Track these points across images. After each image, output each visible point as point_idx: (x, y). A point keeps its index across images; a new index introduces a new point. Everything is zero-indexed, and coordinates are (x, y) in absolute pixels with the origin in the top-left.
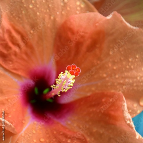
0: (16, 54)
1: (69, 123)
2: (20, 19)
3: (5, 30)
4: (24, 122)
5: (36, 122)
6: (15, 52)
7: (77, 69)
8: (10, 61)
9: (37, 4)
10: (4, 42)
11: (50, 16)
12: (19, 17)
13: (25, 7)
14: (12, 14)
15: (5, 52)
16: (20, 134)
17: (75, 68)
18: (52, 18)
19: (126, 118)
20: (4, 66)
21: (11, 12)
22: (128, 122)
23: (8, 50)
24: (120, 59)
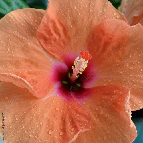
0: (55, 40)
1: (84, 103)
2: (65, 16)
3: (50, 20)
4: (47, 92)
5: (58, 96)
6: (55, 38)
7: (89, 55)
8: (50, 44)
9: (81, 7)
10: (48, 29)
11: (89, 18)
12: (65, 14)
13: (71, 8)
14: (60, 11)
15: (47, 36)
16: (42, 100)
17: (88, 54)
18: (90, 20)
19: (126, 108)
20: (44, 46)
21: (60, 10)
22: (127, 112)
23: (50, 36)
24: (137, 63)
